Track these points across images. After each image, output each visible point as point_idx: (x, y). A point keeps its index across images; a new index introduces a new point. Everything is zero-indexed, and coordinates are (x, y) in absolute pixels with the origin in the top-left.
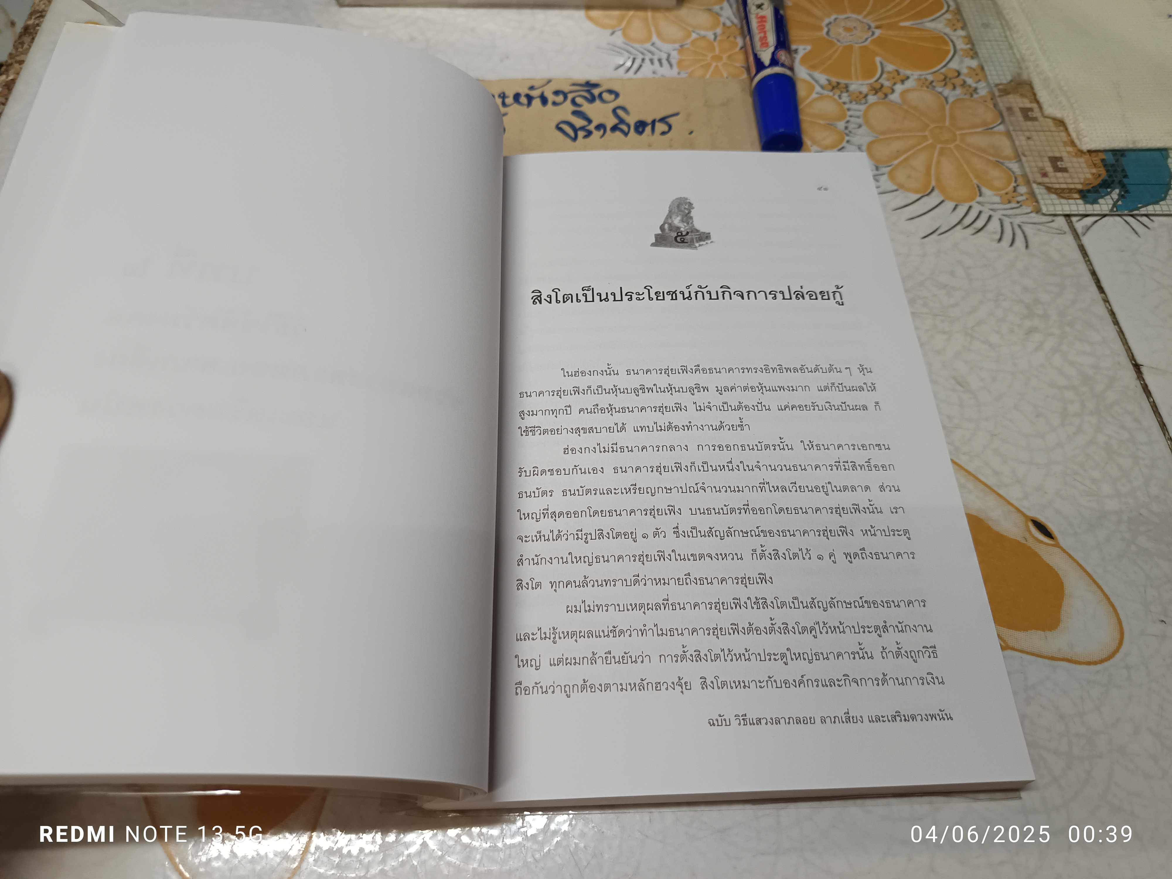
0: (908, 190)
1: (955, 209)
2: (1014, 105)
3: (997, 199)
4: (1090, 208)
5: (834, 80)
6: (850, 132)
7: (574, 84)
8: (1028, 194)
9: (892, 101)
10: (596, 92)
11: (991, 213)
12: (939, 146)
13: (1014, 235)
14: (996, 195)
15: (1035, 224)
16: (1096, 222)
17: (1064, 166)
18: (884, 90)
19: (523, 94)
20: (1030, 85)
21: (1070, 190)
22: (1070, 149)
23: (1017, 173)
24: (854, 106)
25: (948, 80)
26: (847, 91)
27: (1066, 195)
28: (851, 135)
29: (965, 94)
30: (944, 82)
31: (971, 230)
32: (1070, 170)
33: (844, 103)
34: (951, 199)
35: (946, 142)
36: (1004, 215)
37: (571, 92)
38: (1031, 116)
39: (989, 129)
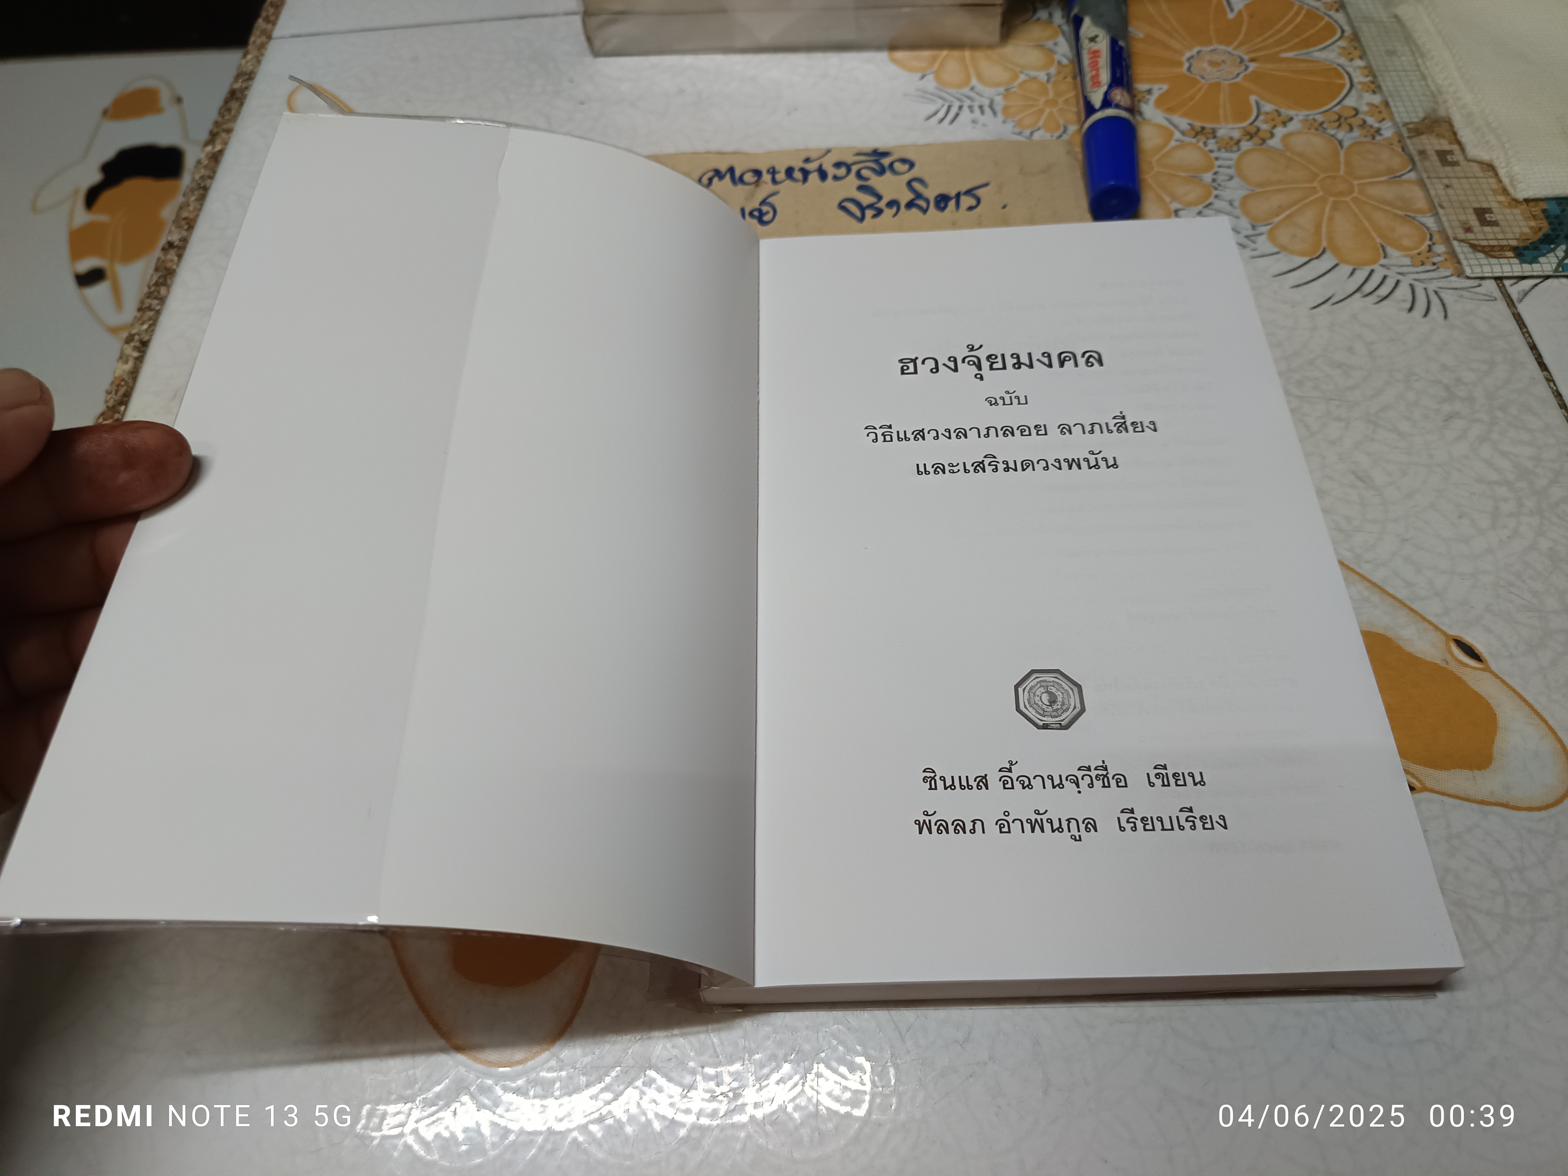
0: (1292, 252)
1: (1352, 273)
2: (1428, 148)
3: (1407, 261)
4: (1528, 269)
5: (1198, 124)
6: (1219, 185)
7: (859, 154)
8: (1447, 253)
9: (1271, 147)
10: (886, 161)
11: (1400, 277)
12: (1331, 199)
13: (1429, 302)
14: (1404, 256)
15: (1456, 289)
16: (1537, 285)
17: (1493, 219)
18: (1261, 134)
19: (797, 168)
20: (1450, 123)
21: (1502, 248)
22: (1502, 198)
23: (1432, 229)
24: (1223, 154)
25: (1342, 120)
26: (1215, 137)
27: (1497, 253)
28: (1221, 188)
29: (1366, 136)
30: (1338, 123)
31: (1373, 298)
32: (1502, 223)
33: (1211, 151)
34: (1347, 262)
35: (1341, 194)
36: (1415, 280)
37: (855, 163)
38: (1450, 160)
39: (1396, 177)
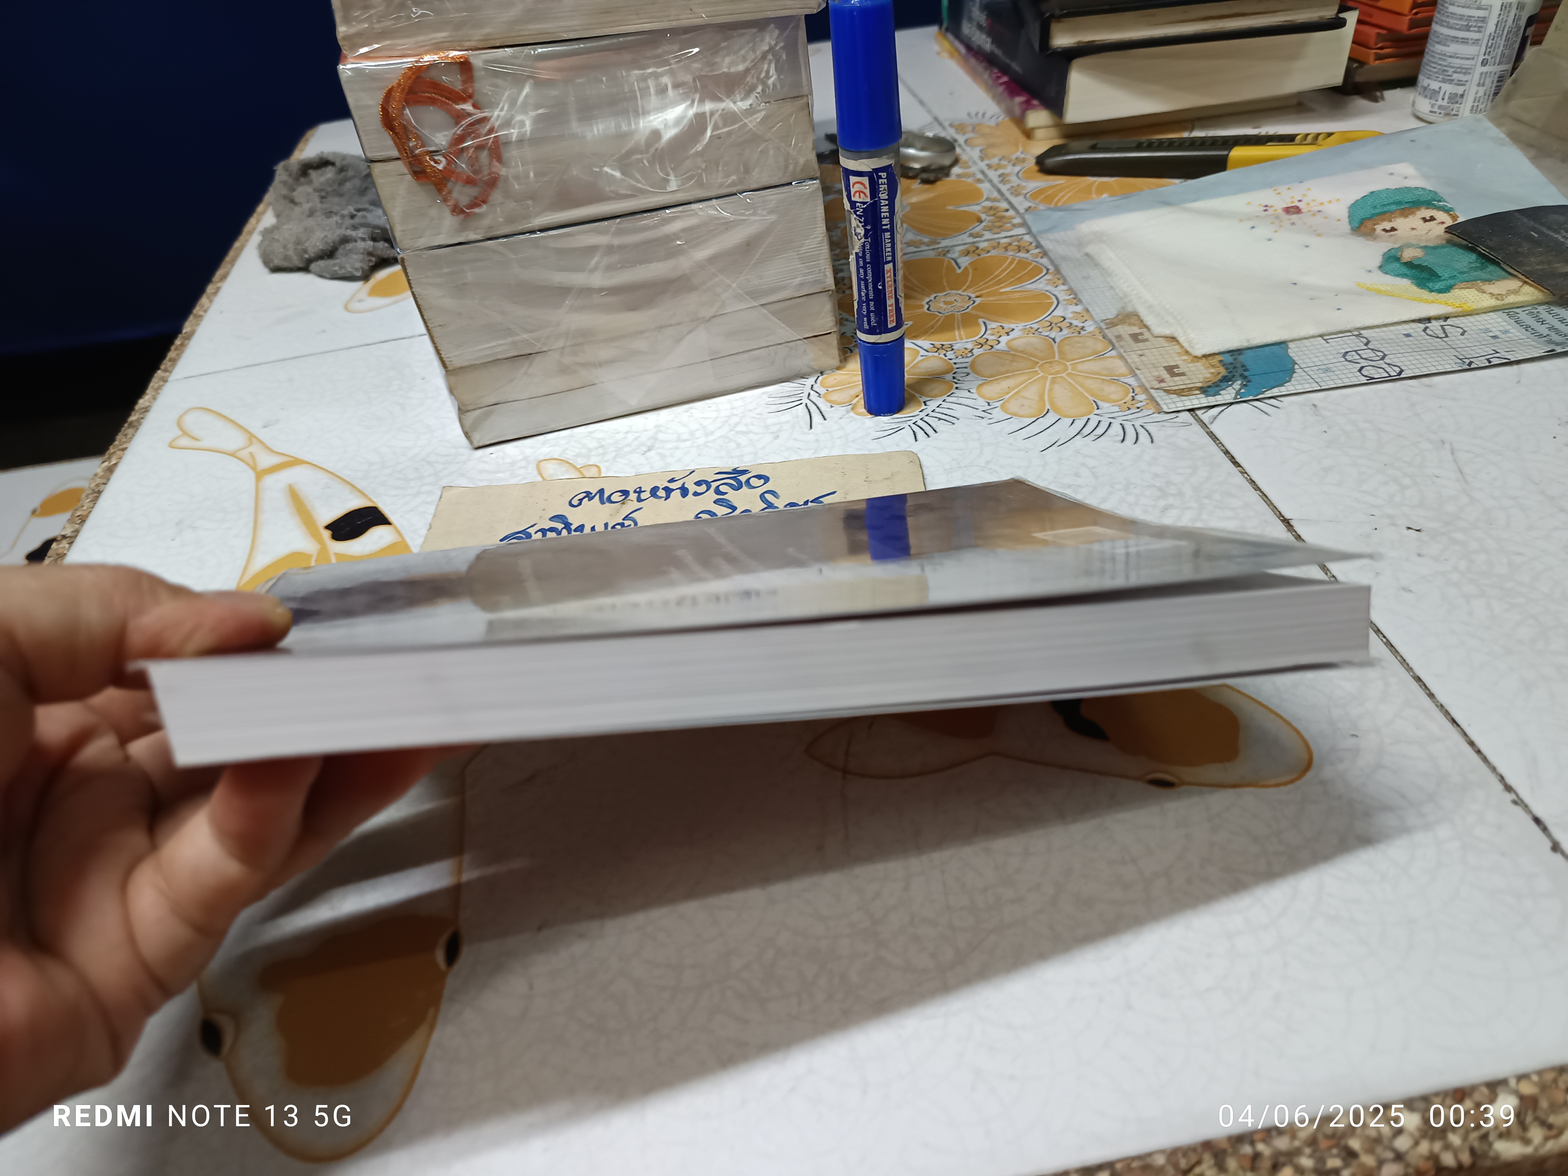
0: (1024, 416)
1: (1072, 423)
2: (1122, 333)
3: (1116, 409)
4: (1212, 400)
5: (938, 343)
6: (959, 380)
7: (720, 473)
8: (1147, 399)
9: (999, 351)
10: (743, 478)
11: (1111, 420)
12: (1050, 377)
13: (1137, 434)
14: (1113, 406)
15: (1158, 422)
16: (1222, 411)
17: (1181, 372)
18: (989, 343)
19: (662, 488)
20: (1136, 315)
21: (1190, 389)
22: (1185, 357)
23: (1134, 385)
24: (961, 361)
25: (1053, 325)
26: (954, 351)
27: (1185, 394)
28: (959, 382)
31: (1092, 437)
32: (1187, 373)
33: (952, 360)
34: (1067, 416)
35: (1058, 372)
36: (1125, 420)
37: (715, 481)
38: (1141, 339)
39: (1101, 356)
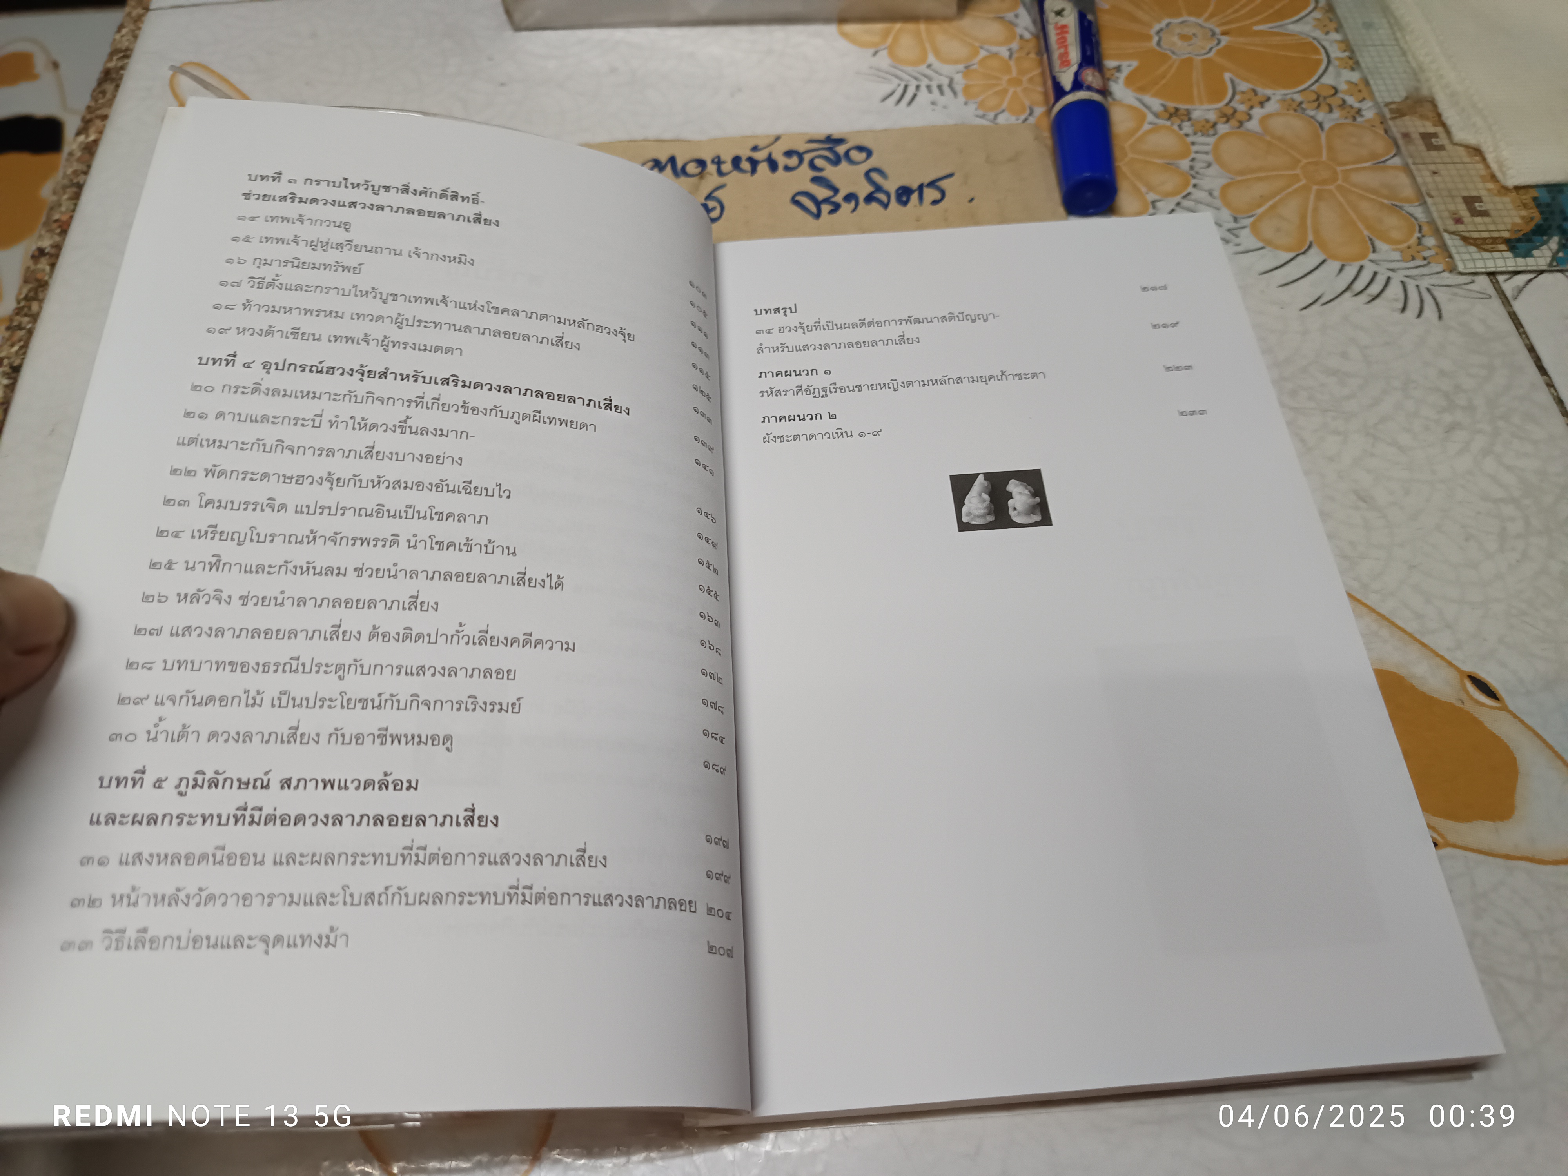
0: (1278, 247)
1: (1341, 270)
2: (1412, 130)
4: (1521, 263)
5: (1172, 105)
6: (1197, 173)
8: (1439, 247)
9: (1249, 131)
10: (841, 149)
12: (1315, 188)
13: (1422, 301)
15: (1449, 286)
16: (1531, 280)
17: (1484, 208)
18: (1238, 116)
20: (1433, 103)
21: (1494, 240)
22: (1491, 186)
23: (1421, 220)
24: (1200, 139)
25: (1321, 100)
26: (1190, 119)
27: (1489, 247)
28: (1199, 176)
29: (1346, 118)
30: (1316, 103)
31: (1364, 298)
32: (1493, 213)
33: (1187, 135)
34: (1334, 257)
35: (1324, 182)
36: (1407, 276)
37: (807, 152)
38: (1435, 144)
39: (1380, 163)
